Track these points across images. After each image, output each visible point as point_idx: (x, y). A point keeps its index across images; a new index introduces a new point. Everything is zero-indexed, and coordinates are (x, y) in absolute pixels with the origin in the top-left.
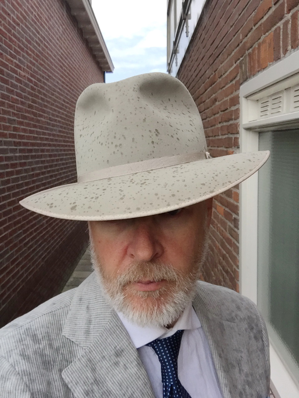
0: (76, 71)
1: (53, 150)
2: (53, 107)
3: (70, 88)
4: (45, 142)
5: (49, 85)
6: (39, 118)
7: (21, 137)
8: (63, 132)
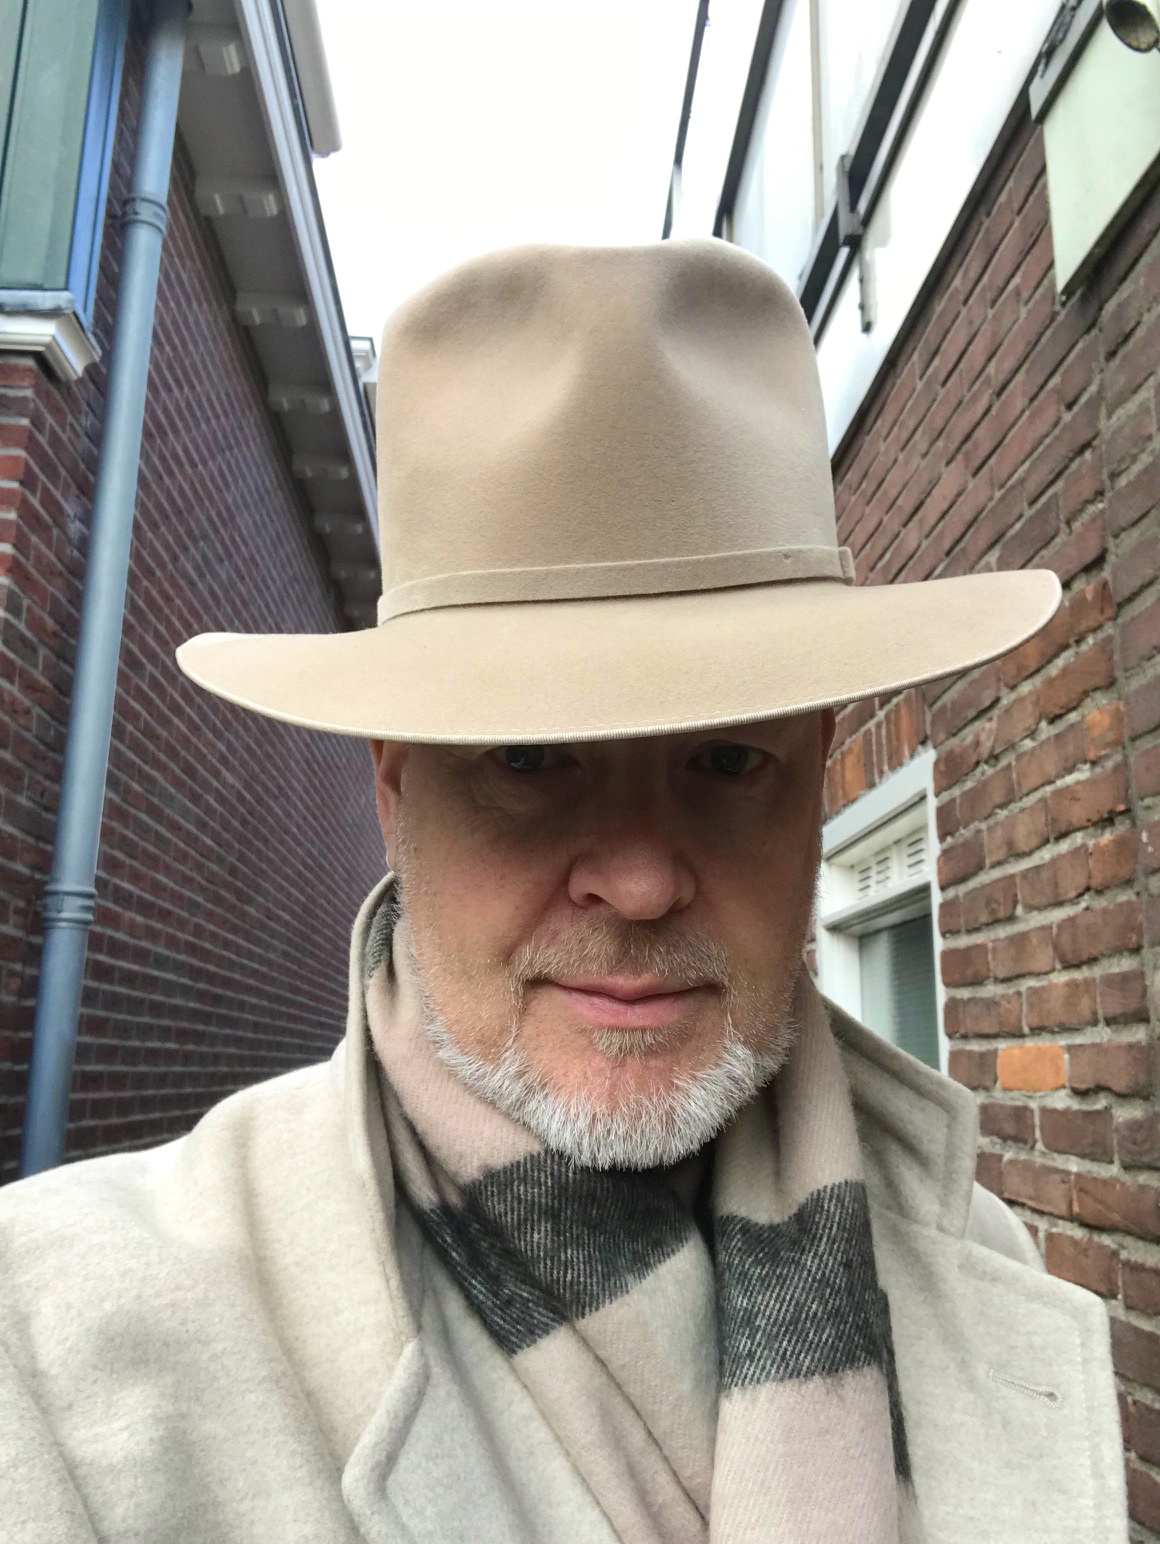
0: (339, 777)
1: (263, 1011)
2: (278, 879)
3: (322, 826)
4: (251, 982)
5: (277, 815)
6: (247, 908)
7: (206, 955)
8: (293, 960)
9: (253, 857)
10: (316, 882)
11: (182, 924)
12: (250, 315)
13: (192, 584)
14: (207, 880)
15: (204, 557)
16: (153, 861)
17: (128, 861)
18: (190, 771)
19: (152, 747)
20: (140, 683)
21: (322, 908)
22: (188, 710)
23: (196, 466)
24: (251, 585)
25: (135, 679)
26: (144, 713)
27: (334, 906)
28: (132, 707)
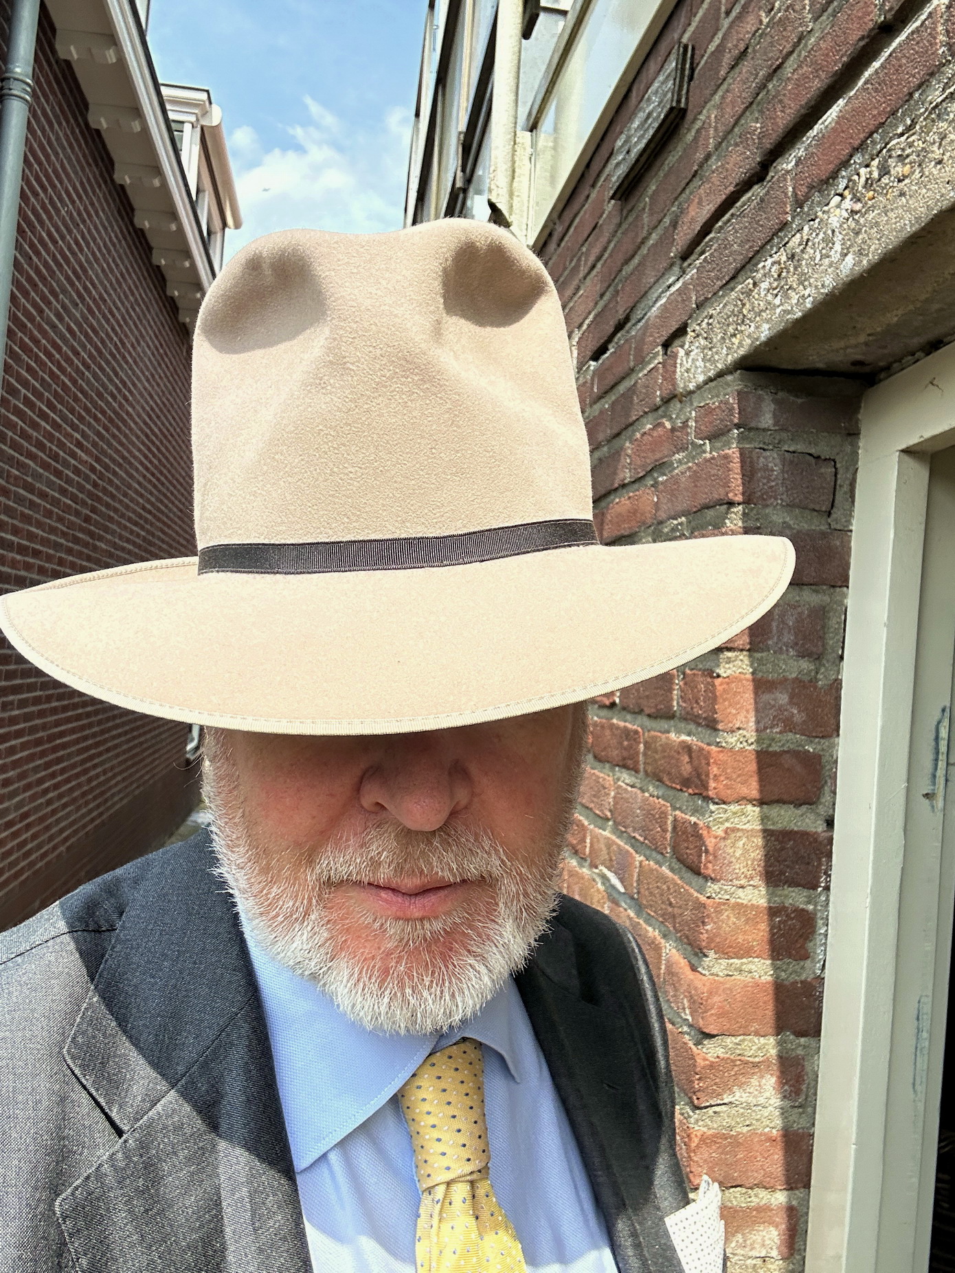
9: (103, 509)
10: (154, 520)
11: (49, 558)
12: (100, 123)
13: (54, 327)
14: (68, 528)
15: (64, 307)
16: (26, 519)
17: (10, 521)
18: (55, 457)
19: (26, 444)
20: (17, 403)
21: (159, 538)
22: (52, 415)
23: (57, 242)
24: (100, 317)
25: (14, 401)
26: (20, 422)
27: (170, 536)
28: (12, 420)
